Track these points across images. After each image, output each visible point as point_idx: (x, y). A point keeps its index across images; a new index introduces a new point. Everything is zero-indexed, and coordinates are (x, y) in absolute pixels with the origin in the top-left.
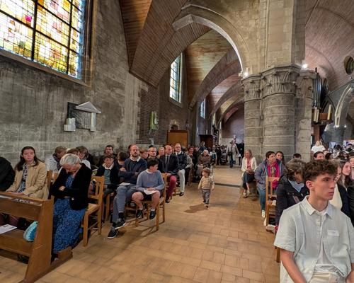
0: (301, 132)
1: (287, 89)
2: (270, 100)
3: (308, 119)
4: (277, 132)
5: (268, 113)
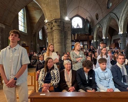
0: (67, 44)
1: (60, 27)
2: (55, 32)
3: (69, 39)
4: (57, 45)
5: (54, 37)
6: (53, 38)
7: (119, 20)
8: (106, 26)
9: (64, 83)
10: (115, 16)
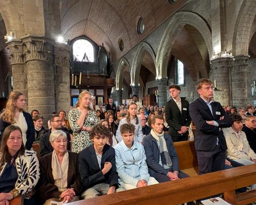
0: (61, 94)
3: (66, 83)
5: (29, 77)
6: (27, 79)
7: (156, 56)
8: (135, 63)
9: (49, 185)
10: (150, 48)
